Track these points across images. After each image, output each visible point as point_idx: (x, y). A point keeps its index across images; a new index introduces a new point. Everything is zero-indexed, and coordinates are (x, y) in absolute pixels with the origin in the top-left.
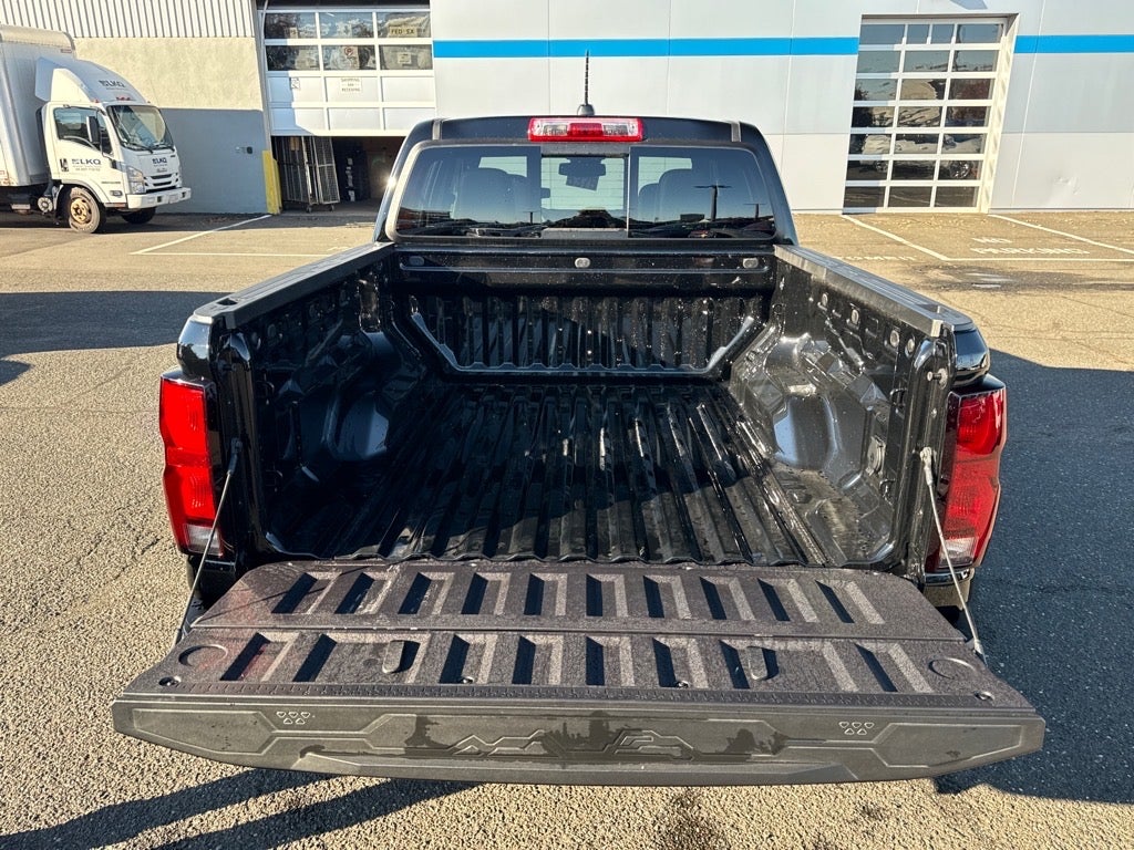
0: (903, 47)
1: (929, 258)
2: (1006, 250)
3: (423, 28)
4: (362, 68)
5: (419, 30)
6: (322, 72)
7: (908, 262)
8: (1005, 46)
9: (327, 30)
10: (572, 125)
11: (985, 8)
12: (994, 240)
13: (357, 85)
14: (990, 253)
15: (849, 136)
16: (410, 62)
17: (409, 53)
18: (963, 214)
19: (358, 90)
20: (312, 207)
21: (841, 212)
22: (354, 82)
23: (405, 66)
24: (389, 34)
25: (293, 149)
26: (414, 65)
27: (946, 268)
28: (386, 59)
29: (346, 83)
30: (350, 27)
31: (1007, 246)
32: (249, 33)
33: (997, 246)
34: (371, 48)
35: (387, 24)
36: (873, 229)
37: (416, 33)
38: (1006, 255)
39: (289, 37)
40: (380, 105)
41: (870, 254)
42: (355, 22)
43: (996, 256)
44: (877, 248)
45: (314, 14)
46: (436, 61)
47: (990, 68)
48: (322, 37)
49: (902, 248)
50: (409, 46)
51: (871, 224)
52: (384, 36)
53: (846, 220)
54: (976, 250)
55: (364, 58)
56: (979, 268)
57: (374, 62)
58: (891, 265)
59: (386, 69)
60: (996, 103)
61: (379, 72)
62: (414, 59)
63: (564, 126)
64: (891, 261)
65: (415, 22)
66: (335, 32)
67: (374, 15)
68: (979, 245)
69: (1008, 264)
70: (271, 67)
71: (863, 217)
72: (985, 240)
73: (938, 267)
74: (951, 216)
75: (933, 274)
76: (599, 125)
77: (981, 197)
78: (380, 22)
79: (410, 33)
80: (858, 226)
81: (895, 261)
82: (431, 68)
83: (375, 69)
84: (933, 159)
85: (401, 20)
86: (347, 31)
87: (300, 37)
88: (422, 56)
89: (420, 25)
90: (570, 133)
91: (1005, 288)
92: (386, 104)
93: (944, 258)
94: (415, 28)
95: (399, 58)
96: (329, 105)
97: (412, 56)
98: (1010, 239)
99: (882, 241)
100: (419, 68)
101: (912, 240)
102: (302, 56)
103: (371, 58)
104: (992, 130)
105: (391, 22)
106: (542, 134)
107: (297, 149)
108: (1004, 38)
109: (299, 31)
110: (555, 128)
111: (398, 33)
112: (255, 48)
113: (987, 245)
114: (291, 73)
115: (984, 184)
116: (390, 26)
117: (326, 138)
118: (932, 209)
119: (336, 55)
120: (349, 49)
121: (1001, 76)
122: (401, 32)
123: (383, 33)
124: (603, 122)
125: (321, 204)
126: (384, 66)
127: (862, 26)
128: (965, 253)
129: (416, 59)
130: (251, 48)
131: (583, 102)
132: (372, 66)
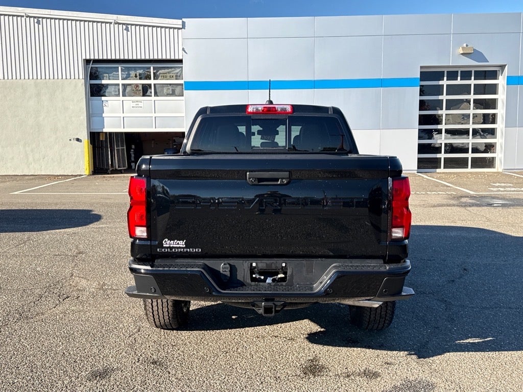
0: (445, 82)
1: (464, 193)
2: (509, 189)
3: (178, 75)
4: (144, 95)
5: (176, 76)
6: (121, 98)
7: (451, 195)
8: (501, 81)
9: (125, 76)
10: (264, 107)
11: (488, 62)
12: (503, 185)
13: (141, 104)
14: (500, 190)
15: (417, 130)
16: (171, 93)
17: (171, 88)
18: (487, 172)
19: (141, 107)
20: (111, 171)
21: (416, 172)
22: (139, 103)
23: (168, 95)
24: (159, 78)
25: (101, 139)
26: (173, 94)
27: (472, 197)
28: (157, 91)
29: (135, 103)
30: (138, 75)
31: (510, 187)
32: (81, 77)
33: (504, 187)
34: (150, 85)
35: (158, 73)
36: (434, 179)
37: (174, 77)
38: (508, 191)
39: (103, 79)
40: (154, 115)
41: (430, 191)
42: (141, 71)
43: (502, 191)
44: (435, 189)
45: (118, 67)
46: (185, 92)
47: (495, 93)
48: (122, 79)
49: (449, 188)
50: (170, 84)
51: (433, 178)
52: (157, 79)
53: (419, 176)
54: (491, 189)
55: (145, 90)
56: (492, 197)
57: (151, 93)
58: (441, 196)
59: (157, 96)
60: (500, 111)
61: (153, 98)
62: (173, 91)
63: (260, 108)
64: (441, 194)
65: (175, 72)
66: (129, 77)
67: (152, 68)
68: (494, 187)
69: (508, 195)
70: (92, 95)
71: (429, 174)
72: (497, 184)
73: (468, 197)
74: (480, 173)
75: (464, 200)
76: (275, 108)
77: (497, 162)
78: (155, 71)
79: (171, 78)
80: (425, 178)
81: (444, 194)
82: (183, 96)
83: (151, 96)
84: (468, 142)
85: (166, 71)
86: (136, 76)
87: (109, 79)
88: (178, 90)
89: (177, 73)
90: (263, 111)
91: (503, 206)
92: (157, 115)
93: (472, 193)
94: (174, 75)
95: (165, 91)
96: (125, 115)
97: (172, 90)
98: (513, 184)
99: (437, 185)
100: (176, 96)
101: (456, 185)
102: (110, 89)
103: (149, 91)
104: (499, 126)
105: (160, 71)
106: (252, 111)
107: (104, 139)
108: (500, 77)
109: (109, 76)
110: (257, 109)
111: (165, 77)
112: (84, 85)
113: (498, 187)
114: (103, 98)
115: (498, 155)
116: (160, 74)
117: (122, 133)
118: (469, 170)
119: (128, 89)
120: (137, 85)
121: (501, 96)
122: (166, 77)
123: (156, 77)
124: (276, 106)
125: (116, 170)
126: (156, 94)
127: (421, 72)
128: (485, 190)
129: (175, 91)
130: (82, 85)
131: (268, 99)
132: (150, 94)
